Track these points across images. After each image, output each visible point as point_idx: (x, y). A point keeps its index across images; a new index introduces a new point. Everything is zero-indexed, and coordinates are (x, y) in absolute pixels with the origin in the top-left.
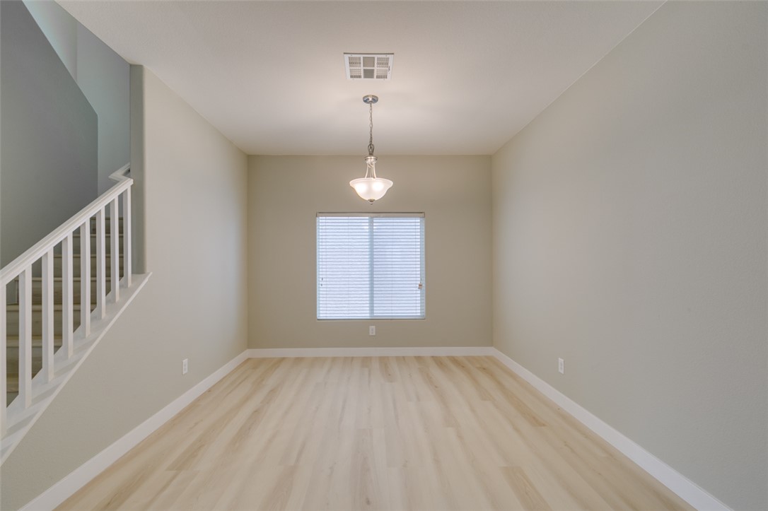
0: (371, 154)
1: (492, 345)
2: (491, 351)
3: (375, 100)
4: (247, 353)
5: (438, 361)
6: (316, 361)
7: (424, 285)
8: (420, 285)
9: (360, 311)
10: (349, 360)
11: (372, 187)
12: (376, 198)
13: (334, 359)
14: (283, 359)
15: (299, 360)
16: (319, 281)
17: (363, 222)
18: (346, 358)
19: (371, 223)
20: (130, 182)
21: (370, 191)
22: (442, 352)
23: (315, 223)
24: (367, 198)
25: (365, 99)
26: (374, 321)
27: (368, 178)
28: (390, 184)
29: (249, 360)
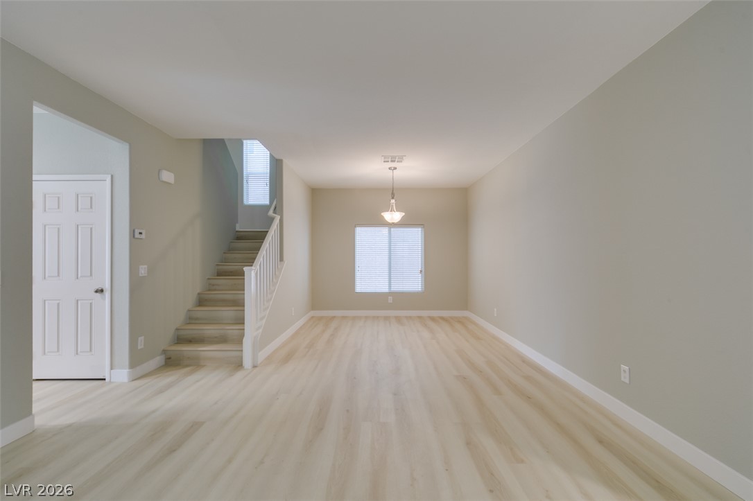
0: (393, 198)
1: (467, 310)
2: (466, 313)
3: (395, 168)
4: (312, 313)
5: (432, 319)
6: (354, 318)
7: (423, 271)
8: (421, 271)
9: (381, 287)
10: (376, 318)
11: (394, 216)
12: (396, 222)
13: (367, 318)
14: (334, 317)
15: (344, 318)
16: (357, 268)
17: (385, 230)
18: (374, 317)
19: (390, 232)
20: (279, 217)
21: (393, 218)
22: (435, 313)
23: (355, 231)
24: (390, 222)
25: (390, 169)
26: (391, 294)
27: (391, 211)
28: (404, 214)
29: (313, 317)
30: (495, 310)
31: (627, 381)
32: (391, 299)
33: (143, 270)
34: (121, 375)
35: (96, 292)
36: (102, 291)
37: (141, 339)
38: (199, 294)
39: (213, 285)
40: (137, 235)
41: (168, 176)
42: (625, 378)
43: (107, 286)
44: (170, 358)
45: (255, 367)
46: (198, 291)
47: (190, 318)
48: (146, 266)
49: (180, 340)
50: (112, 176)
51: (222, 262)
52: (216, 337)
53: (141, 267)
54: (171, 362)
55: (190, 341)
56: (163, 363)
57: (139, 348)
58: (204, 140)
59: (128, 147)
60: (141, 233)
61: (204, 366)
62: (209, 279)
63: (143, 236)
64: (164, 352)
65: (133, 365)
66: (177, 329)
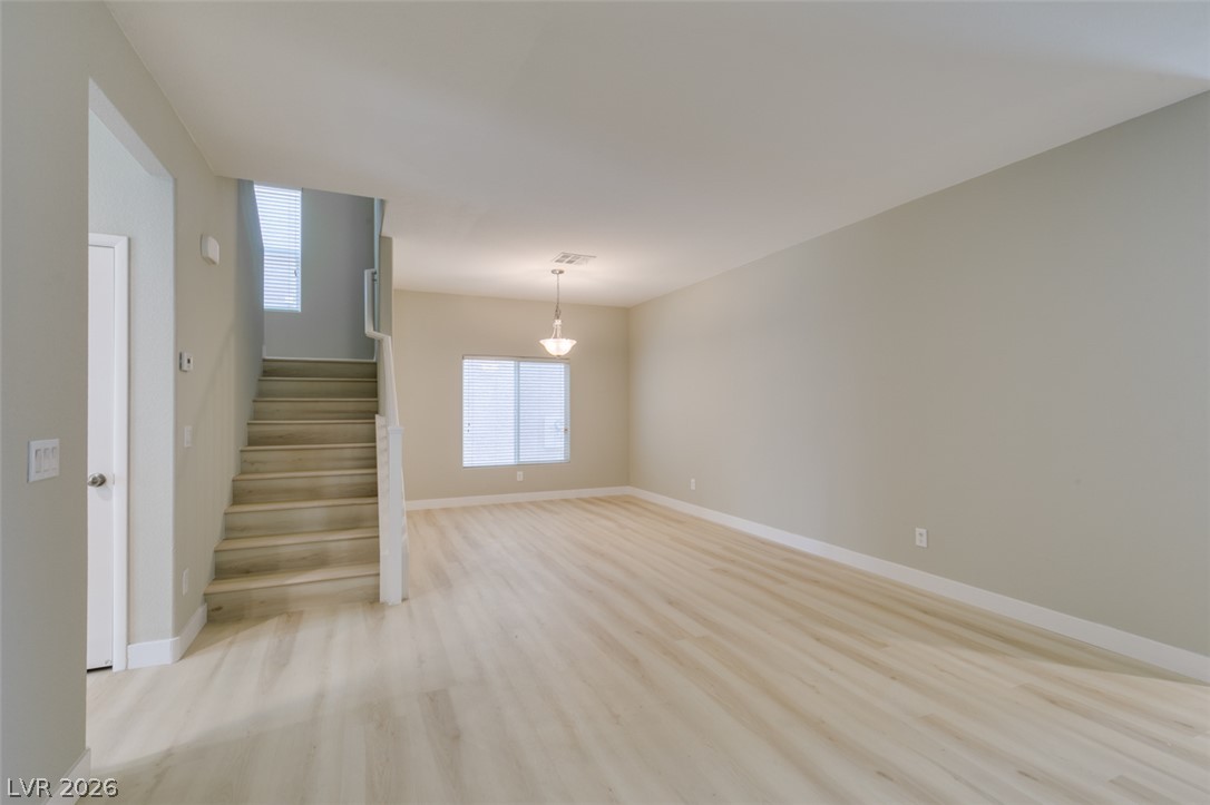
0: (558, 317)
1: (628, 485)
2: (627, 490)
3: (561, 272)
5: (587, 501)
6: (466, 510)
7: (569, 430)
8: (566, 429)
9: (507, 457)
11: (559, 346)
12: (562, 354)
16: (466, 427)
17: (510, 366)
18: (496, 506)
20: (390, 339)
21: (558, 349)
23: (462, 365)
24: (555, 354)
25: (553, 272)
26: (520, 466)
27: (555, 338)
28: (575, 342)
30: (693, 480)
31: (924, 545)
32: (520, 476)
33: (188, 435)
36: (103, 482)
37: (185, 575)
38: (234, 480)
39: (252, 463)
40: (186, 366)
41: (213, 249)
42: (921, 541)
43: (115, 471)
44: (219, 609)
45: (404, 599)
46: (232, 476)
47: (235, 529)
48: (190, 427)
49: (224, 572)
50: (129, 240)
51: (255, 419)
52: (304, 558)
53: (186, 429)
55: (248, 571)
56: (205, 620)
58: (238, 181)
60: (189, 362)
61: (301, 613)
62: (242, 451)
63: (191, 367)
64: (206, 597)
66: (215, 552)
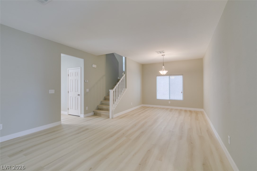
0: (163, 66)
2: (202, 110)
3: (164, 55)
4: (142, 105)
5: (186, 111)
6: (156, 108)
7: (183, 92)
8: (182, 92)
9: (166, 97)
10: (163, 108)
11: (163, 72)
12: (164, 74)
13: (160, 108)
14: (149, 107)
15: (153, 107)
16: (157, 91)
19: (169, 78)
20: (125, 75)
22: (188, 109)
23: (156, 78)
24: (162, 74)
25: (162, 55)
26: (170, 100)
27: (163, 70)
28: (167, 71)
29: (143, 106)
32: (169, 102)
33: (88, 90)
34: (82, 116)
35: (78, 95)
36: (79, 95)
37: (87, 108)
38: (105, 97)
39: (109, 95)
40: (86, 82)
41: (94, 66)
43: (80, 94)
45: (112, 118)
47: (102, 103)
48: (88, 89)
49: (99, 109)
50: (81, 67)
52: (106, 109)
53: (87, 89)
54: (95, 114)
56: (93, 114)
57: (87, 109)
58: (106, 55)
59: (83, 60)
60: (87, 81)
61: (101, 116)
62: (108, 93)
63: (87, 82)
64: (94, 111)
65: (85, 114)
66: (98, 106)
